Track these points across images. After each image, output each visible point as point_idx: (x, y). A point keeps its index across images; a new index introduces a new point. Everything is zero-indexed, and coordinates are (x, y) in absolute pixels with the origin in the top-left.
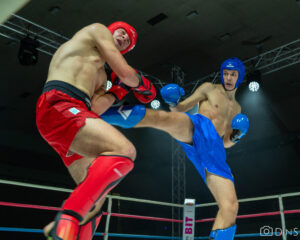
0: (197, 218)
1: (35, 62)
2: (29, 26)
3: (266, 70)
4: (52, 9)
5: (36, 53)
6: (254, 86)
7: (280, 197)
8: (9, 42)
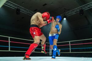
1: (19, 14)
3: (67, 15)
4: (23, 3)
6: (65, 19)
8: (14, 10)
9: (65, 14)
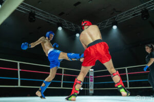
0: (94, 76)
1: (34, 21)
2: (32, 8)
3: (119, 21)
5: (35, 18)
6: (115, 27)
7: (126, 68)
9: (115, 18)
